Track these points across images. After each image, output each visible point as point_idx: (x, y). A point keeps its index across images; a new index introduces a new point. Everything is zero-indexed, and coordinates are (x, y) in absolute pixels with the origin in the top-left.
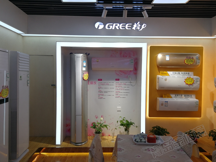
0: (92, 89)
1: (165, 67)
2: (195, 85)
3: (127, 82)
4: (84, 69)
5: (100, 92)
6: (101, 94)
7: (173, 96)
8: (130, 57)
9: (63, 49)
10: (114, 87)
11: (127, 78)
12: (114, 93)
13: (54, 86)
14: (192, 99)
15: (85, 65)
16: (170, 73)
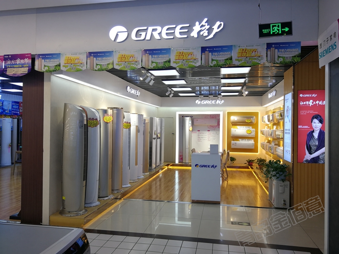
0: (195, 135)
1: (235, 124)
2: (252, 134)
3: (214, 132)
4: (190, 125)
5: (199, 137)
6: (199, 139)
7: (240, 140)
8: (216, 118)
9: (180, 115)
10: (207, 135)
11: (214, 130)
12: (207, 138)
13: (174, 134)
14: (252, 142)
15: (190, 122)
16: (238, 127)
